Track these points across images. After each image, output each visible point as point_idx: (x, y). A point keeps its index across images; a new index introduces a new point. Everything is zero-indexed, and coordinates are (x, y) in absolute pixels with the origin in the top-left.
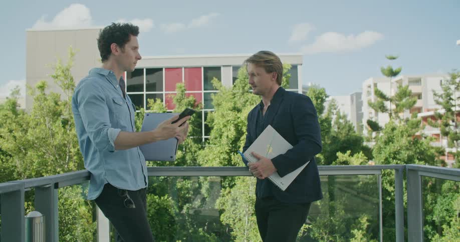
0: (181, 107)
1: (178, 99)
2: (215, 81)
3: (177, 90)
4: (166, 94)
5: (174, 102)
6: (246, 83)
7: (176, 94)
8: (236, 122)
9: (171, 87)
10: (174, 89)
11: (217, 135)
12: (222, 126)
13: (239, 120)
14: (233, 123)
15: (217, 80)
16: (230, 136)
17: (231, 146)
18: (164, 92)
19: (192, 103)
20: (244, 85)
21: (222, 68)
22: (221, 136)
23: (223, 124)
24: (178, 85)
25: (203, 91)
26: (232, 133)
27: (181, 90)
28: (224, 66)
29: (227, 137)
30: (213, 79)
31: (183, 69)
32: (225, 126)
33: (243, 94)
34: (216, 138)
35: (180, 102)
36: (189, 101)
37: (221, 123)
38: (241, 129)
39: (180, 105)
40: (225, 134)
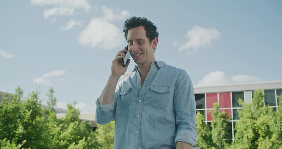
0: (217, 118)
1: (214, 114)
2: (240, 101)
3: (214, 107)
4: (207, 111)
5: (212, 115)
6: (260, 100)
7: (213, 110)
8: (253, 127)
9: (210, 106)
10: (212, 107)
11: (240, 137)
12: (243, 130)
13: (256, 125)
14: (251, 128)
15: (241, 100)
16: (249, 137)
17: (250, 144)
18: (206, 109)
19: (224, 115)
20: (258, 102)
21: (244, 92)
22: (242, 137)
23: (244, 128)
24: (215, 104)
25: (232, 108)
26: (251, 135)
27: (216, 107)
28: (246, 91)
29: (248, 137)
30: (238, 99)
31: (218, 94)
32: (246, 130)
33: (258, 108)
34: (239, 139)
35: (216, 115)
36: (222, 115)
37: (242, 128)
38: (258, 132)
39: (216, 117)
40: (246, 135)
